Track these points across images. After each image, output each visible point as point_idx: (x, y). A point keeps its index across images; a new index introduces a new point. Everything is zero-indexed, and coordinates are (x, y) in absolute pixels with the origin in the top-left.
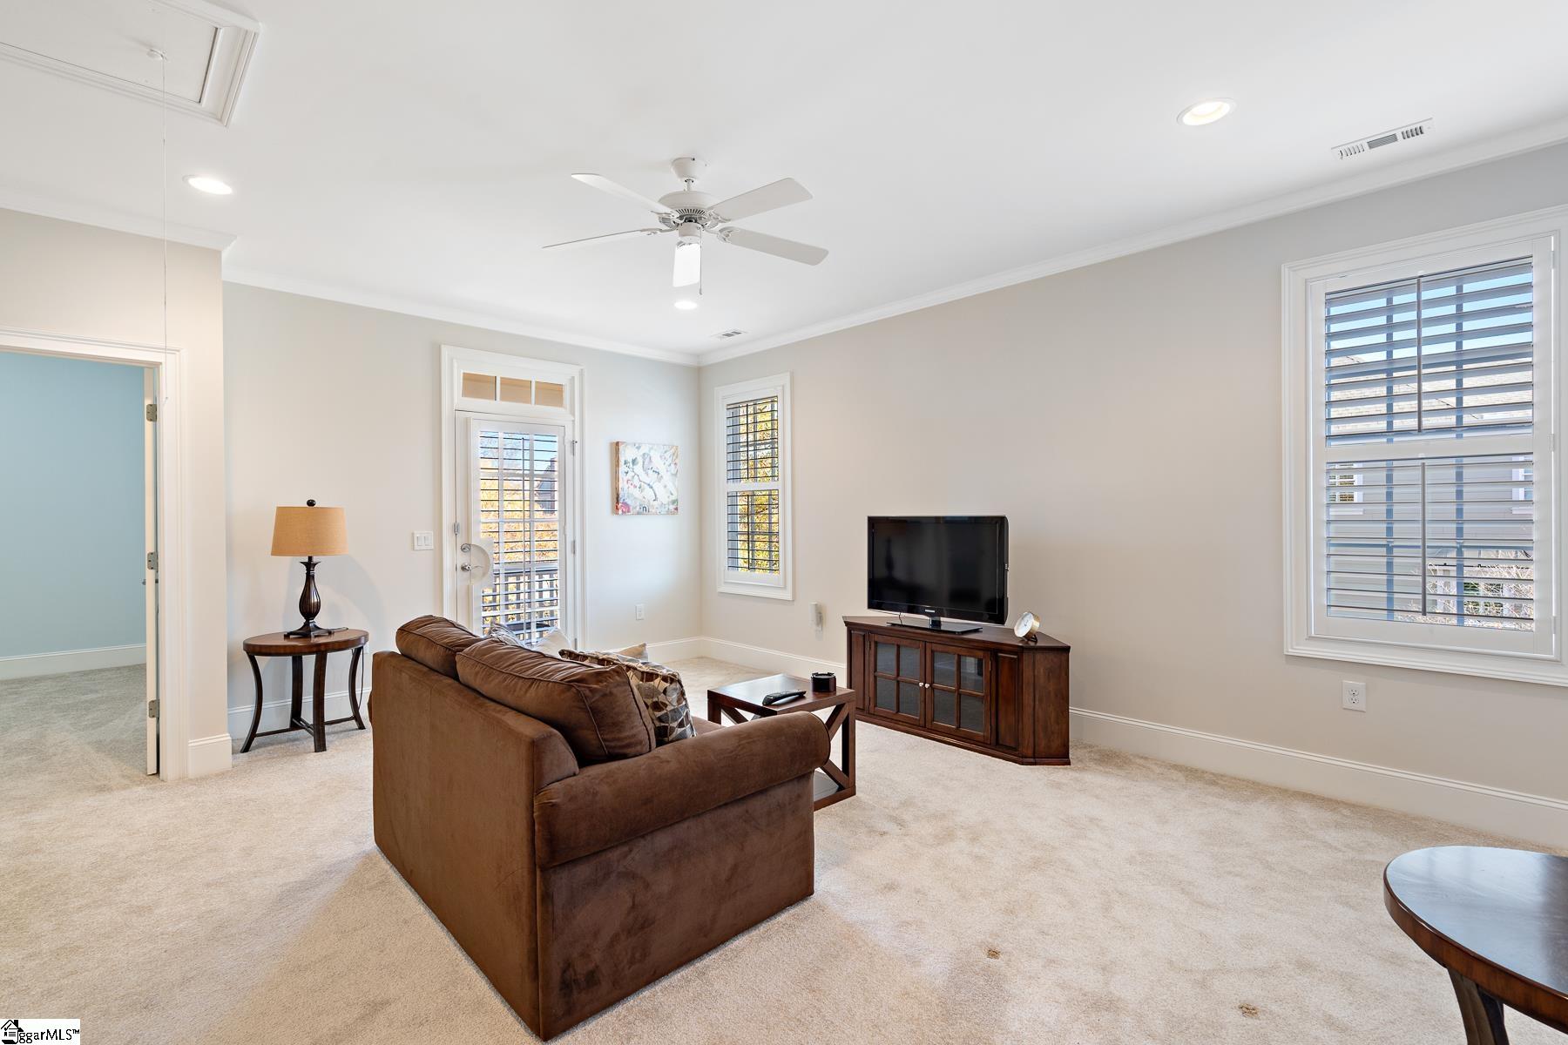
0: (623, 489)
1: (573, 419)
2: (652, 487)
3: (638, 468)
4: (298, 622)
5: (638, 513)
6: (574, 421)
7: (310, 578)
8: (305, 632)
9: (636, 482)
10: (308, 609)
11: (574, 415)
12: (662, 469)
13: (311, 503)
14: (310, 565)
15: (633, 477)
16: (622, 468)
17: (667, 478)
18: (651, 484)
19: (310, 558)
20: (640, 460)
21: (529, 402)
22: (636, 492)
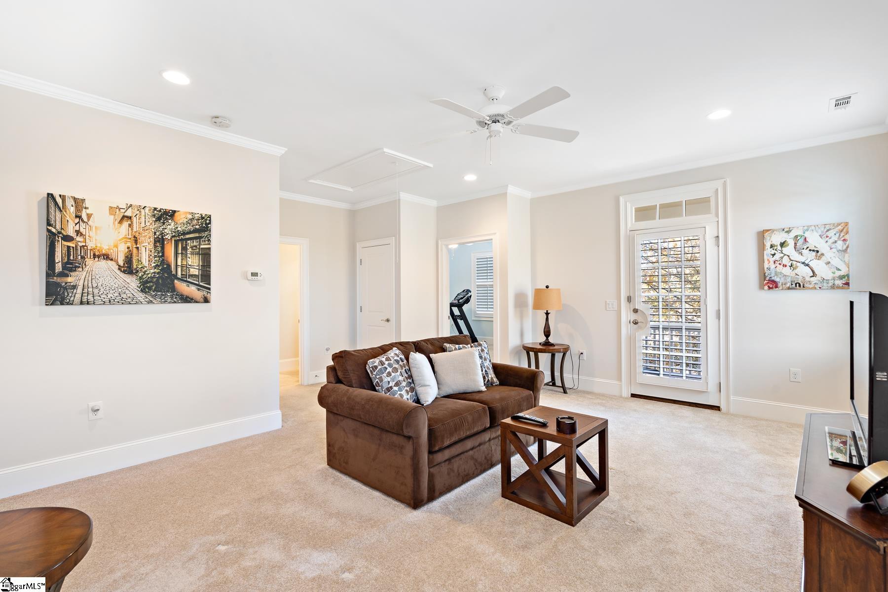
0: (769, 269)
1: (717, 220)
2: (808, 265)
3: (789, 250)
4: (543, 339)
5: (789, 288)
6: (718, 221)
7: (547, 319)
8: (547, 344)
9: (786, 261)
10: (547, 333)
11: (718, 217)
12: (823, 247)
13: (547, 287)
14: (547, 314)
15: (782, 258)
16: (768, 251)
17: (829, 255)
18: (806, 262)
19: (547, 311)
20: (791, 243)
21: (681, 215)
22: (787, 271)
